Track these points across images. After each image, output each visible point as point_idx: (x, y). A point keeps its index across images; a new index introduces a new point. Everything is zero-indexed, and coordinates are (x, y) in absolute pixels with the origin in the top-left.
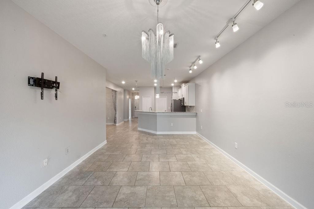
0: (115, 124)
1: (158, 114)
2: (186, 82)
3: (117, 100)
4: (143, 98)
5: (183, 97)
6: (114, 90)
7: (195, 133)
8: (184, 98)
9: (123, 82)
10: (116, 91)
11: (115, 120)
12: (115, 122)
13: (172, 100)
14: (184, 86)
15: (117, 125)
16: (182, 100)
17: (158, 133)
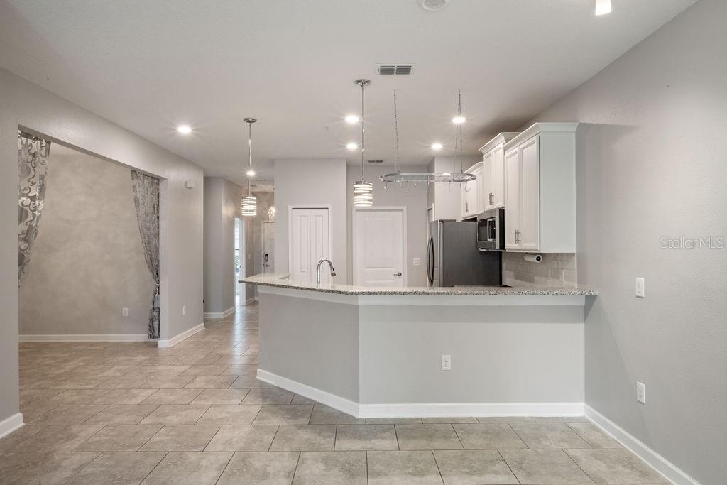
0: (152, 340)
1: (362, 301)
2: (513, 125)
3: (162, 222)
4: (295, 215)
5: (498, 205)
6: (145, 175)
7: (577, 409)
8: (502, 212)
9: (184, 130)
10: (155, 180)
11: (152, 320)
12: (154, 332)
13: (433, 225)
14: (501, 145)
15: (163, 343)
16: (493, 224)
17: (365, 411)
